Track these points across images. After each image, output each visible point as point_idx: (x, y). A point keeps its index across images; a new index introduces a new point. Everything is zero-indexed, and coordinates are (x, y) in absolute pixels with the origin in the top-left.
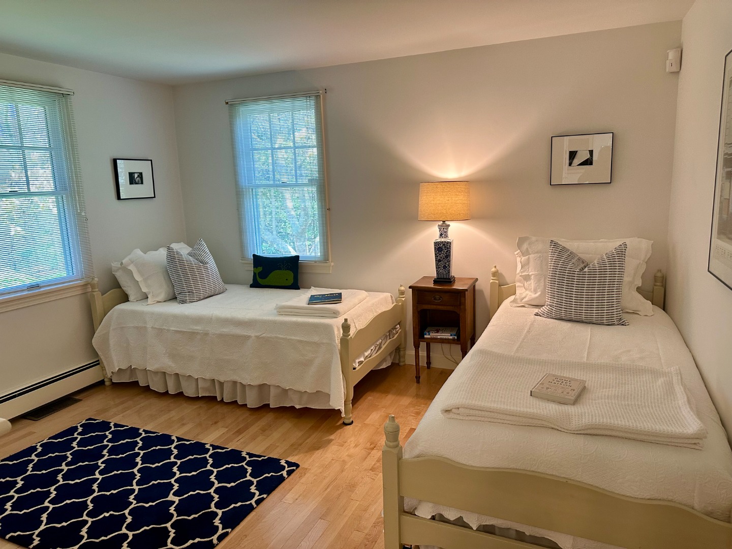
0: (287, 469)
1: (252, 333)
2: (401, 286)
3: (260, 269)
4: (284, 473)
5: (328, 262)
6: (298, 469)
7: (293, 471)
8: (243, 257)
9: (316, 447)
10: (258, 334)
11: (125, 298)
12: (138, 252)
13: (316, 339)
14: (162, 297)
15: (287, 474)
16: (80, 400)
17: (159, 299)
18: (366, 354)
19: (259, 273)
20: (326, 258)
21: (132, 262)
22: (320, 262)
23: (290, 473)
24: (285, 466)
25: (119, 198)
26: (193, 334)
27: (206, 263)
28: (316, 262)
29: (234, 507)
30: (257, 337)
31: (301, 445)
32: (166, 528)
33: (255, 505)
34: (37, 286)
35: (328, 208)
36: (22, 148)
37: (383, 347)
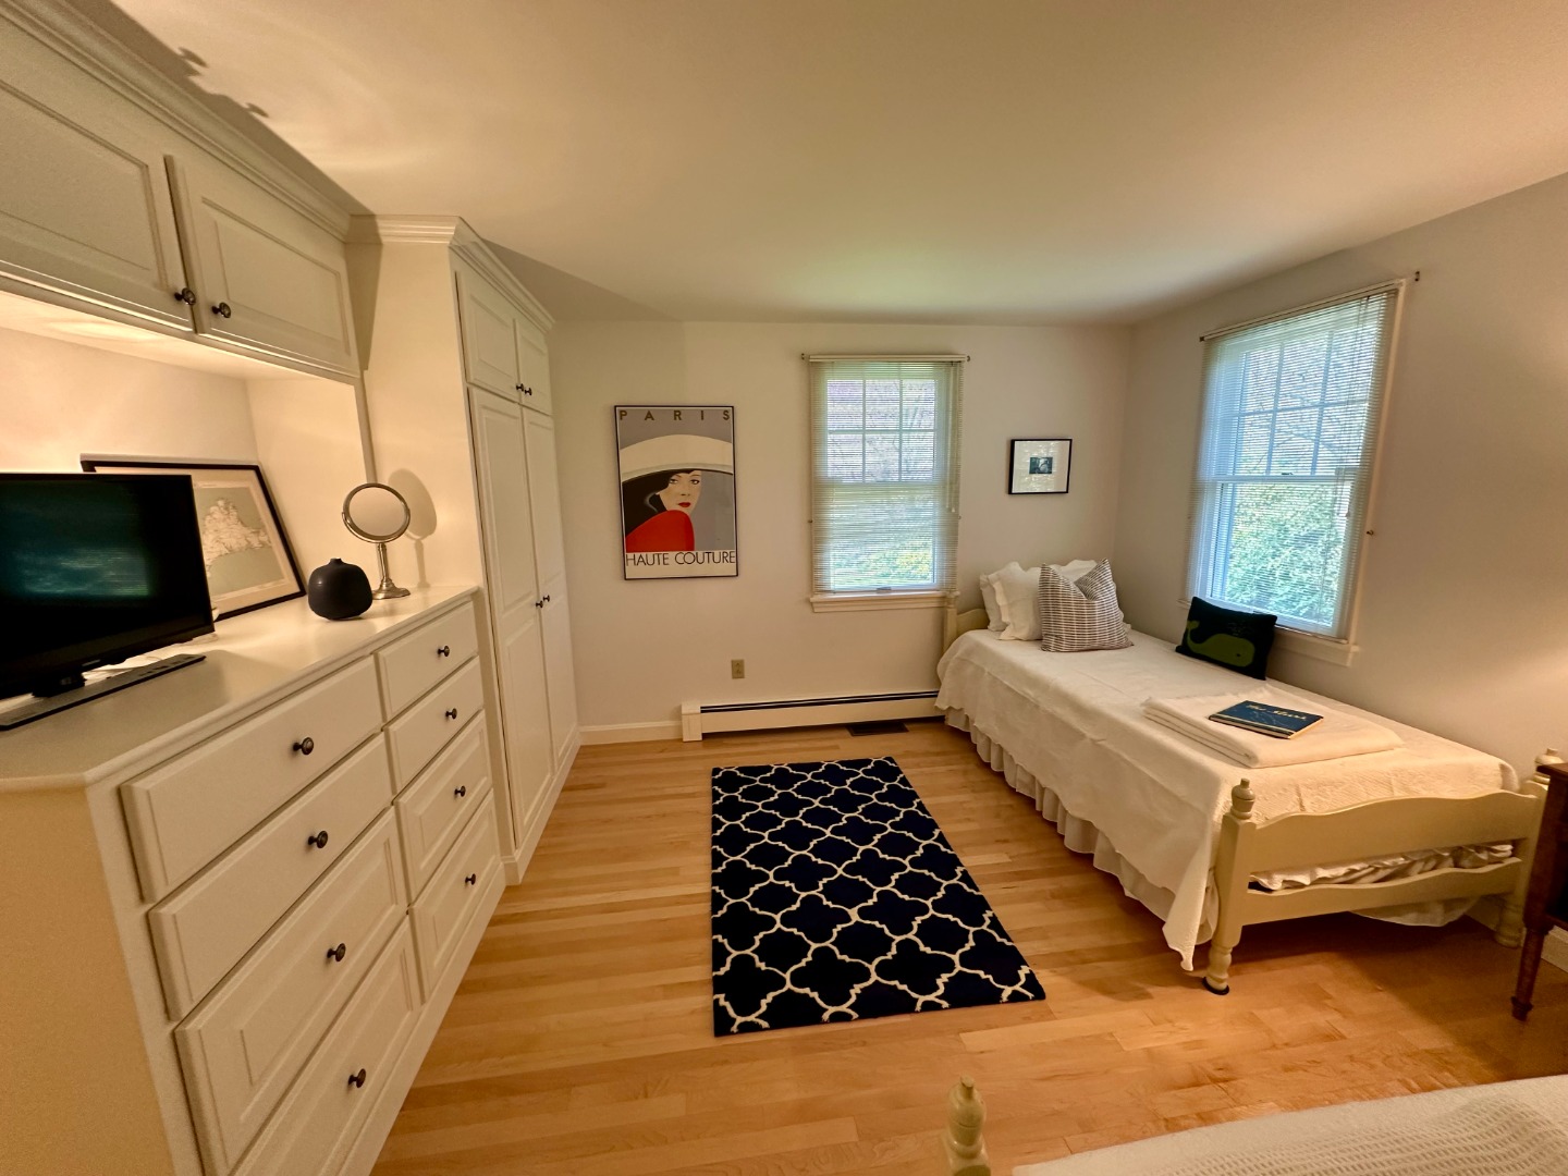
0: (1017, 987)
1: (1089, 732)
2: (1550, 753)
3: (1196, 624)
4: (1008, 991)
5: (1344, 641)
6: (1037, 1002)
7: (1024, 998)
8: (1182, 599)
9: (1105, 988)
10: (1094, 737)
11: (984, 624)
12: (1015, 567)
13: (1180, 790)
14: (1023, 634)
15: (1009, 997)
16: (906, 731)
17: (1018, 636)
18: (1322, 873)
19: (1192, 631)
20: (1342, 635)
21: (999, 579)
22: (1327, 638)
23: (1016, 997)
24: (1019, 980)
25: (1010, 492)
26: (1024, 699)
27: (1095, 598)
28: (1315, 636)
29: (895, 986)
30: (1093, 741)
31: (1084, 962)
32: (809, 946)
33: (918, 1007)
34: (887, 590)
35: (1368, 529)
36: (900, 431)
37: (1415, 878)
